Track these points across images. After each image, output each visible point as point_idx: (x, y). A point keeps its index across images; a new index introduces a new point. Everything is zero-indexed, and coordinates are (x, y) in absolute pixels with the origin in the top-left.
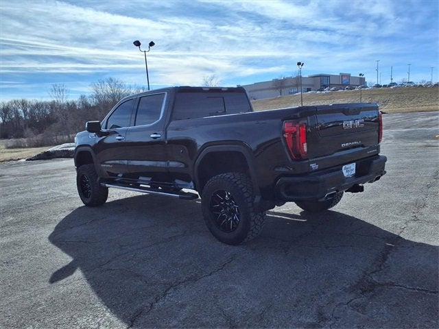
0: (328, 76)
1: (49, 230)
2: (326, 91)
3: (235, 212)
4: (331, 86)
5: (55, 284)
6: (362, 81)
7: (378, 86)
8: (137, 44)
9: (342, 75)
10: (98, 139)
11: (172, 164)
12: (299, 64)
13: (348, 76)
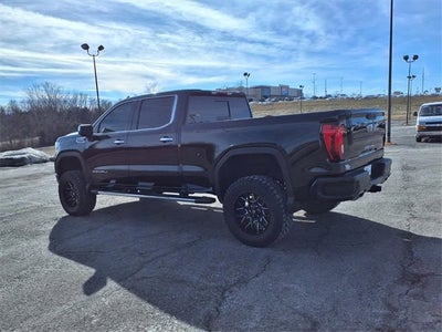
0: (269, 88)
1: (44, 242)
2: (267, 101)
3: (261, 215)
4: (271, 96)
5: (92, 296)
6: (300, 93)
7: (315, 98)
8: (86, 47)
9: (281, 87)
10: (89, 144)
11: (187, 168)
12: (245, 74)
13: (287, 87)
